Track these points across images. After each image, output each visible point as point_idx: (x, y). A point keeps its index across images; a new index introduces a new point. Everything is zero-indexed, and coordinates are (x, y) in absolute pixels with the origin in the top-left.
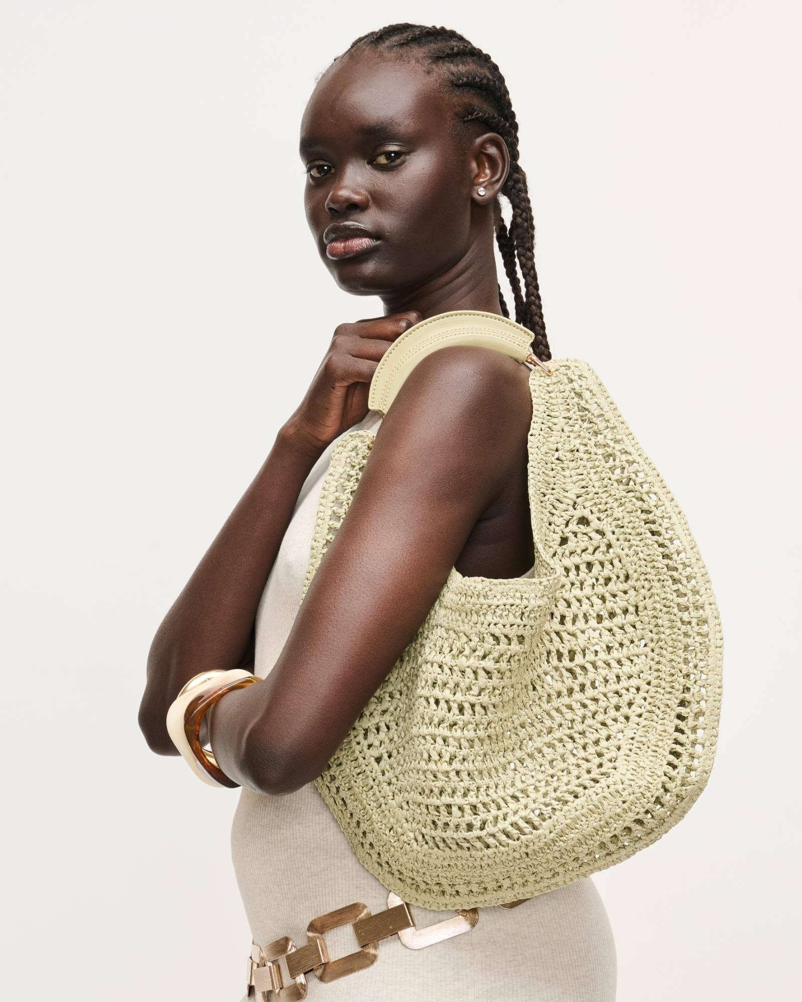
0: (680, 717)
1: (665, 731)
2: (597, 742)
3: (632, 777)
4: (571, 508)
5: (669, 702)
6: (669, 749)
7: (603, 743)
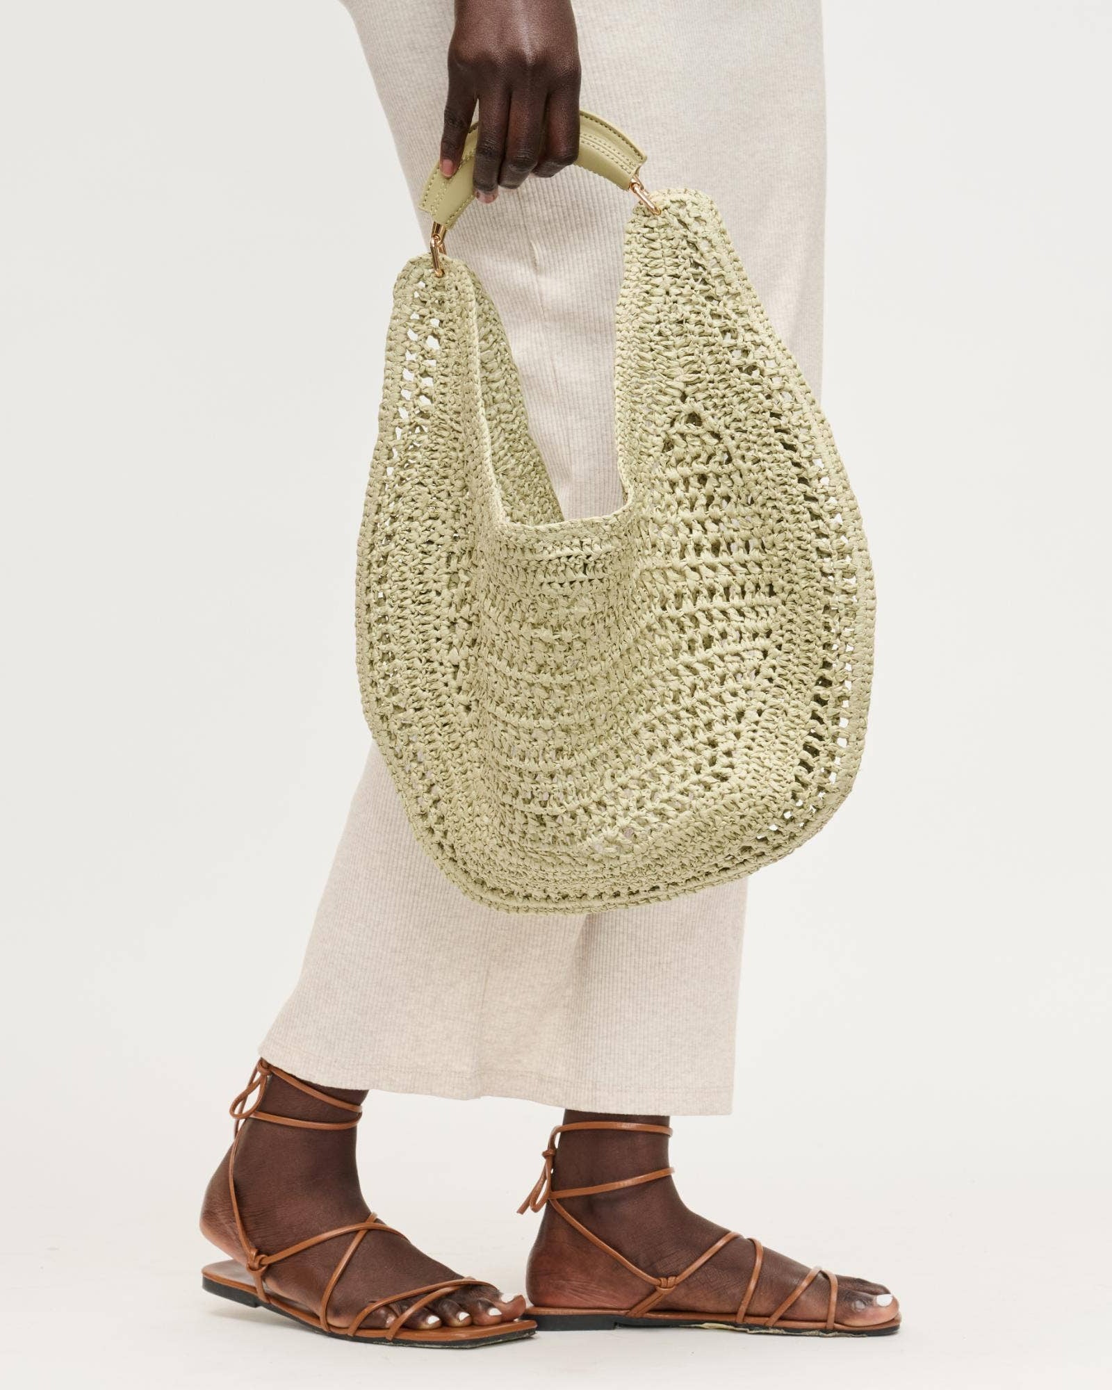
0: (818, 699)
1: (798, 717)
2: (709, 725)
3: (753, 783)
4: (678, 401)
5: (804, 678)
6: (802, 742)
7: (718, 727)
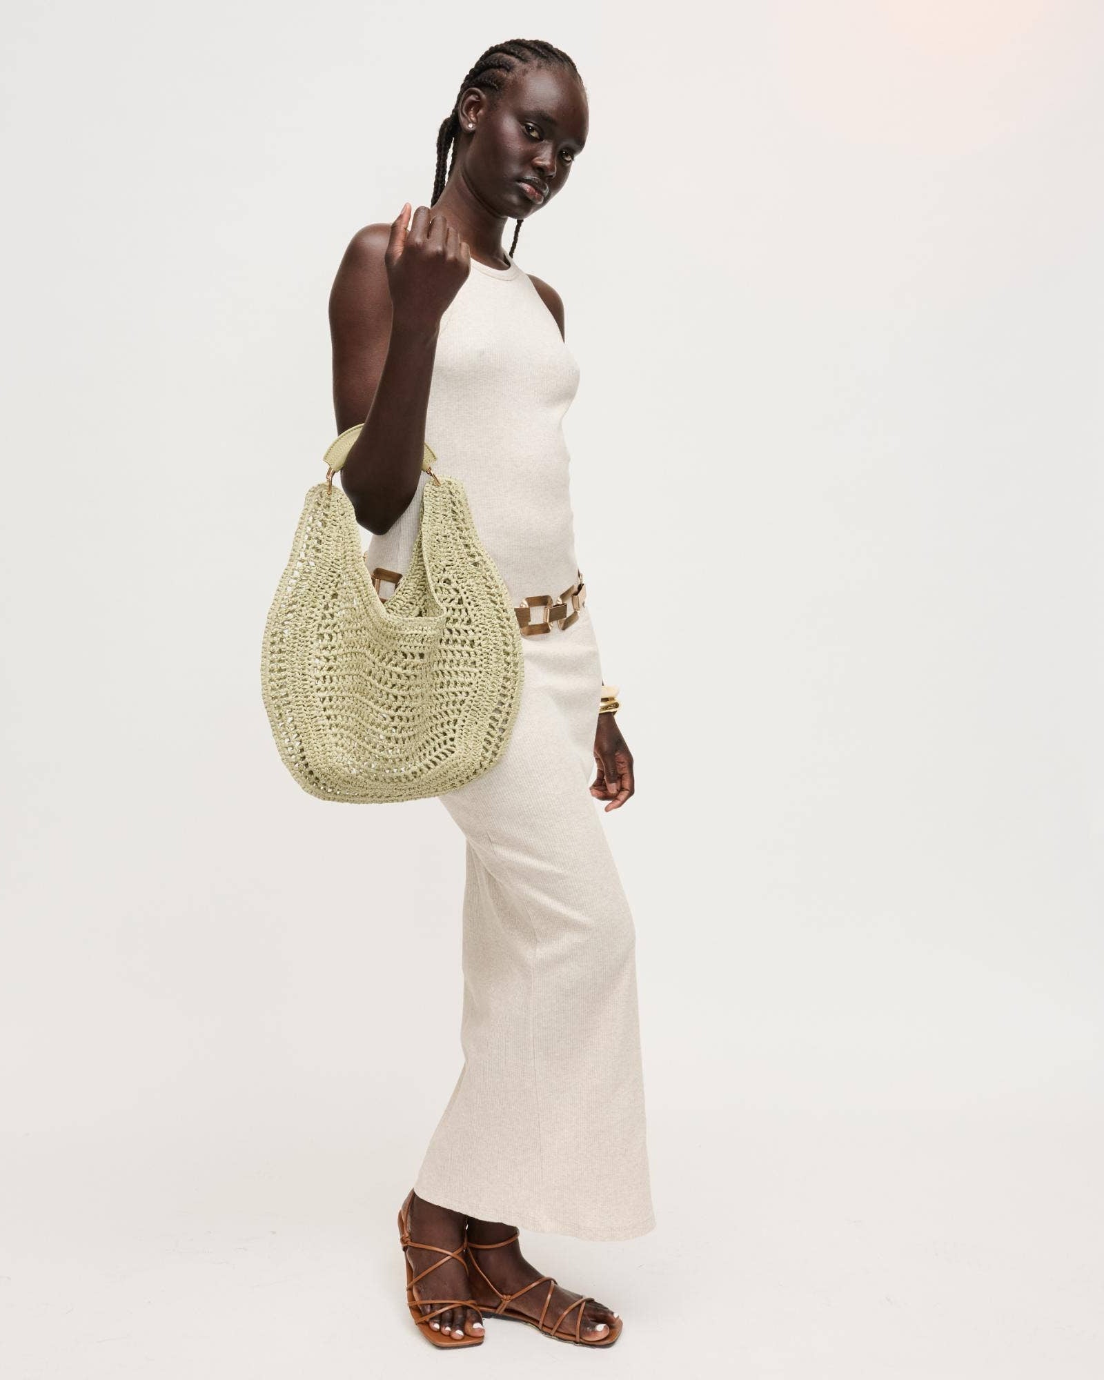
0: (493, 718)
1: (482, 726)
2: (442, 725)
4: (442, 572)
5: (488, 708)
6: (484, 738)
7: (446, 726)
